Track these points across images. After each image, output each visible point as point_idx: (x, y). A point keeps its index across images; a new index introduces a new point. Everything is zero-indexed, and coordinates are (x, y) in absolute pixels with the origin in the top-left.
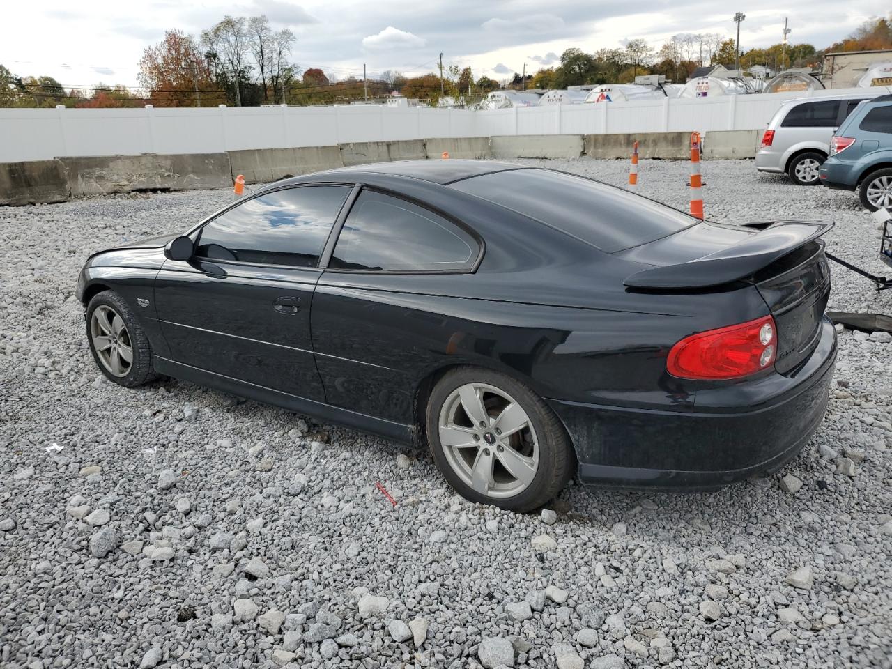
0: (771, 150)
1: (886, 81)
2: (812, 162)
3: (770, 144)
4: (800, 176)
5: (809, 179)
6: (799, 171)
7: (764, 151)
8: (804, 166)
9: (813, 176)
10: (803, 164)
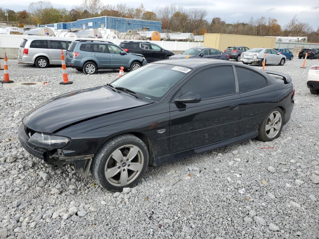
0: (28, 56)
1: (15, 33)
2: (43, 60)
3: (27, 54)
4: (40, 65)
5: (43, 66)
6: (39, 63)
7: (25, 56)
8: (41, 62)
9: (44, 65)
10: (40, 61)
